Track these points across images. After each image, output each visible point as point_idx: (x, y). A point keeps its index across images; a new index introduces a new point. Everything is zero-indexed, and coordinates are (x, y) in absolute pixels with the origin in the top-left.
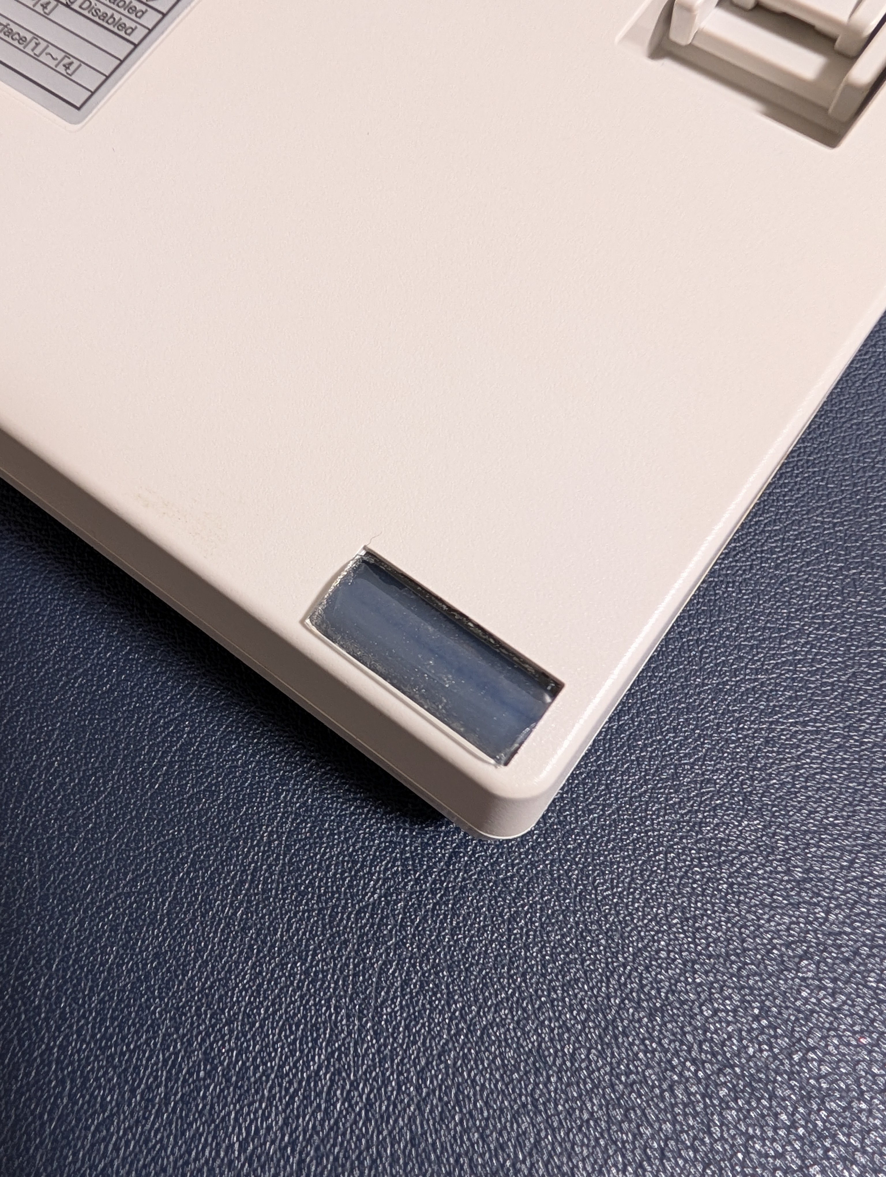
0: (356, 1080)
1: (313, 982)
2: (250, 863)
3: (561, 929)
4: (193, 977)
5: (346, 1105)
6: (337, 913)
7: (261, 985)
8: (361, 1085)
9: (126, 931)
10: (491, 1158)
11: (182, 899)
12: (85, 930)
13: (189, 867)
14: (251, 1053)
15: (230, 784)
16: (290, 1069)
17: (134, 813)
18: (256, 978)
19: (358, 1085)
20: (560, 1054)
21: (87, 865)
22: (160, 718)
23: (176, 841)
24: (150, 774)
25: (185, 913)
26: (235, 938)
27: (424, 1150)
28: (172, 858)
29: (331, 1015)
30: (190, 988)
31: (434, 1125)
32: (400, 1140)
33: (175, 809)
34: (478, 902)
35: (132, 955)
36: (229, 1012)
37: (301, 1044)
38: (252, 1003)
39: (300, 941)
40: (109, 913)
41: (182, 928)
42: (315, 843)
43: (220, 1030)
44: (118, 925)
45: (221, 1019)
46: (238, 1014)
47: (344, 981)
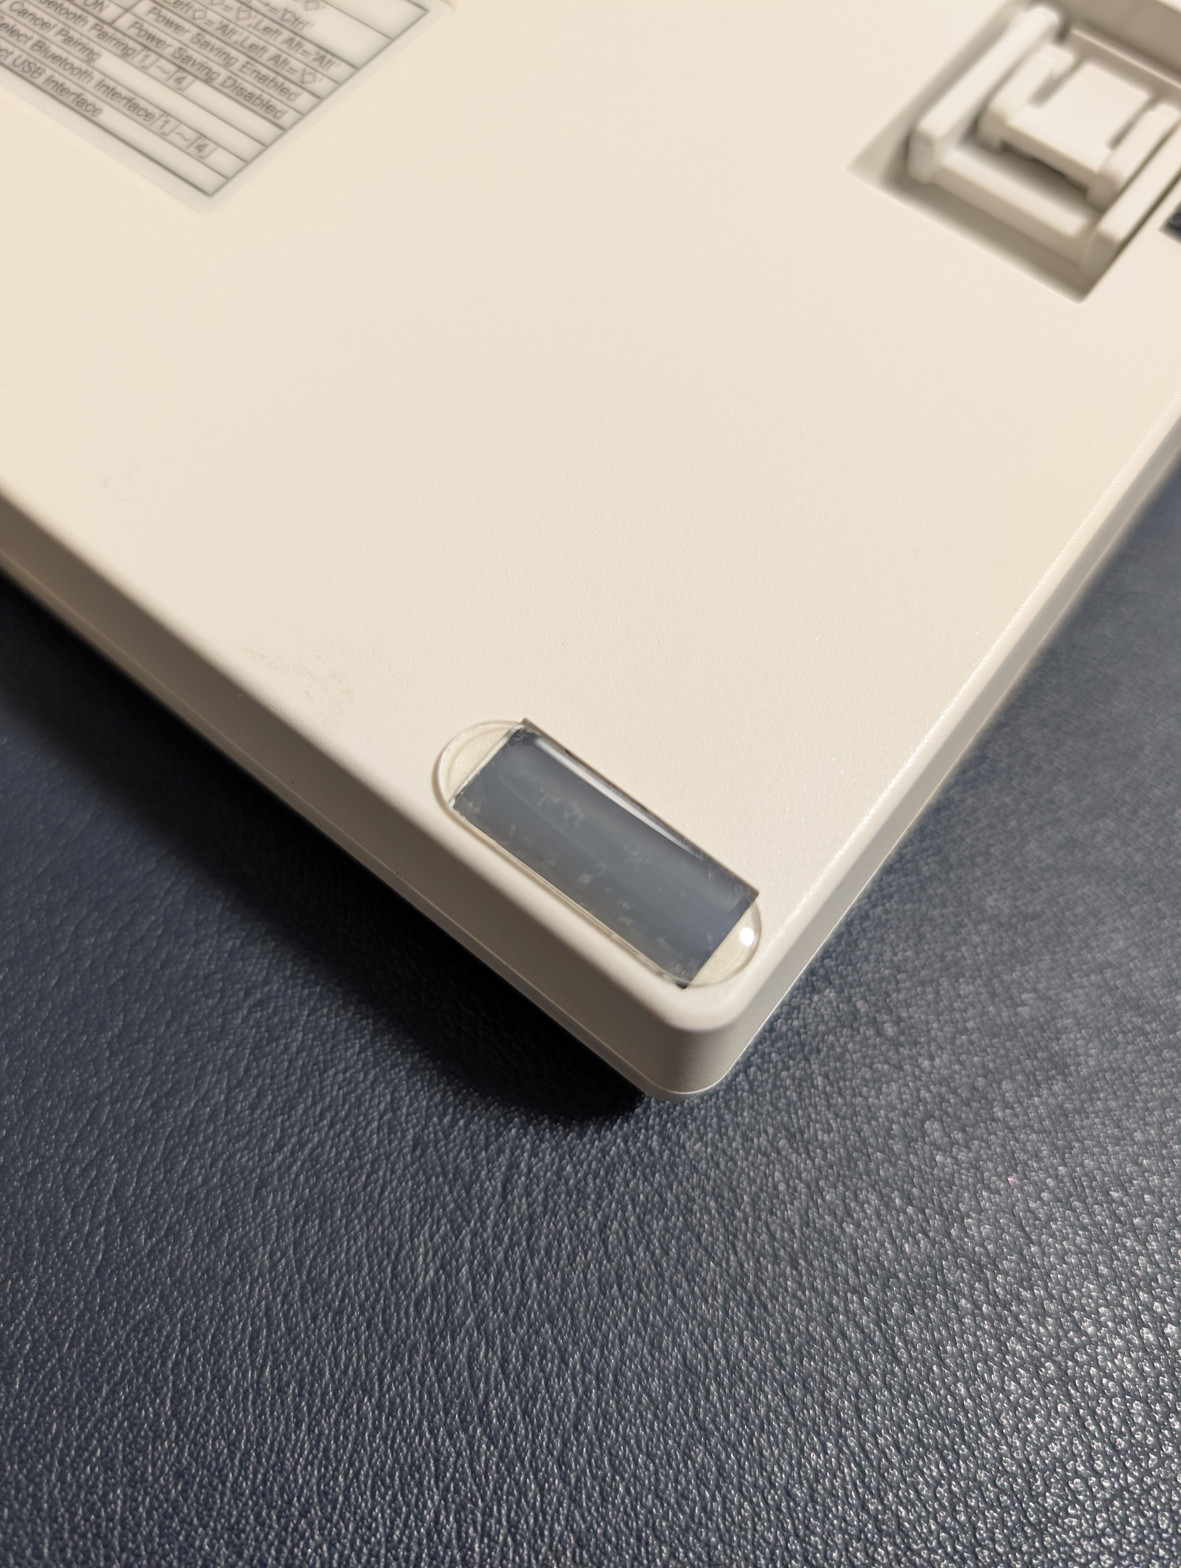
0: (486, 1506)
1: (391, 1413)
2: (259, 1303)
3: (661, 1212)
4: (236, 1480)
5: (486, 1540)
6: (391, 1316)
7: (326, 1450)
8: (495, 1508)
9: (128, 1462)
10: (675, 1515)
11: (185, 1387)
12: (71, 1486)
13: (181, 1342)
14: (345, 1537)
15: (196, 1212)
16: (402, 1533)
17: (82, 1305)
18: (318, 1442)
19: (491, 1509)
20: (710, 1355)
21: (42, 1400)
22: (72, 1166)
23: (151, 1319)
24: (86, 1245)
25: (197, 1403)
26: (273, 1405)
27: (597, 1547)
28: (153, 1341)
29: (428, 1444)
30: (237, 1493)
31: (597, 1510)
32: (565, 1549)
33: (135, 1276)
34: (555, 1226)
35: (145, 1490)
36: (299, 1500)
37: (403, 1495)
38: (324, 1476)
39: (356, 1371)
40: (95, 1451)
41: (200, 1425)
42: (332, 1241)
43: (295, 1529)
44: (113, 1459)
45: (293, 1515)
46: (311, 1497)
47: (430, 1394)
